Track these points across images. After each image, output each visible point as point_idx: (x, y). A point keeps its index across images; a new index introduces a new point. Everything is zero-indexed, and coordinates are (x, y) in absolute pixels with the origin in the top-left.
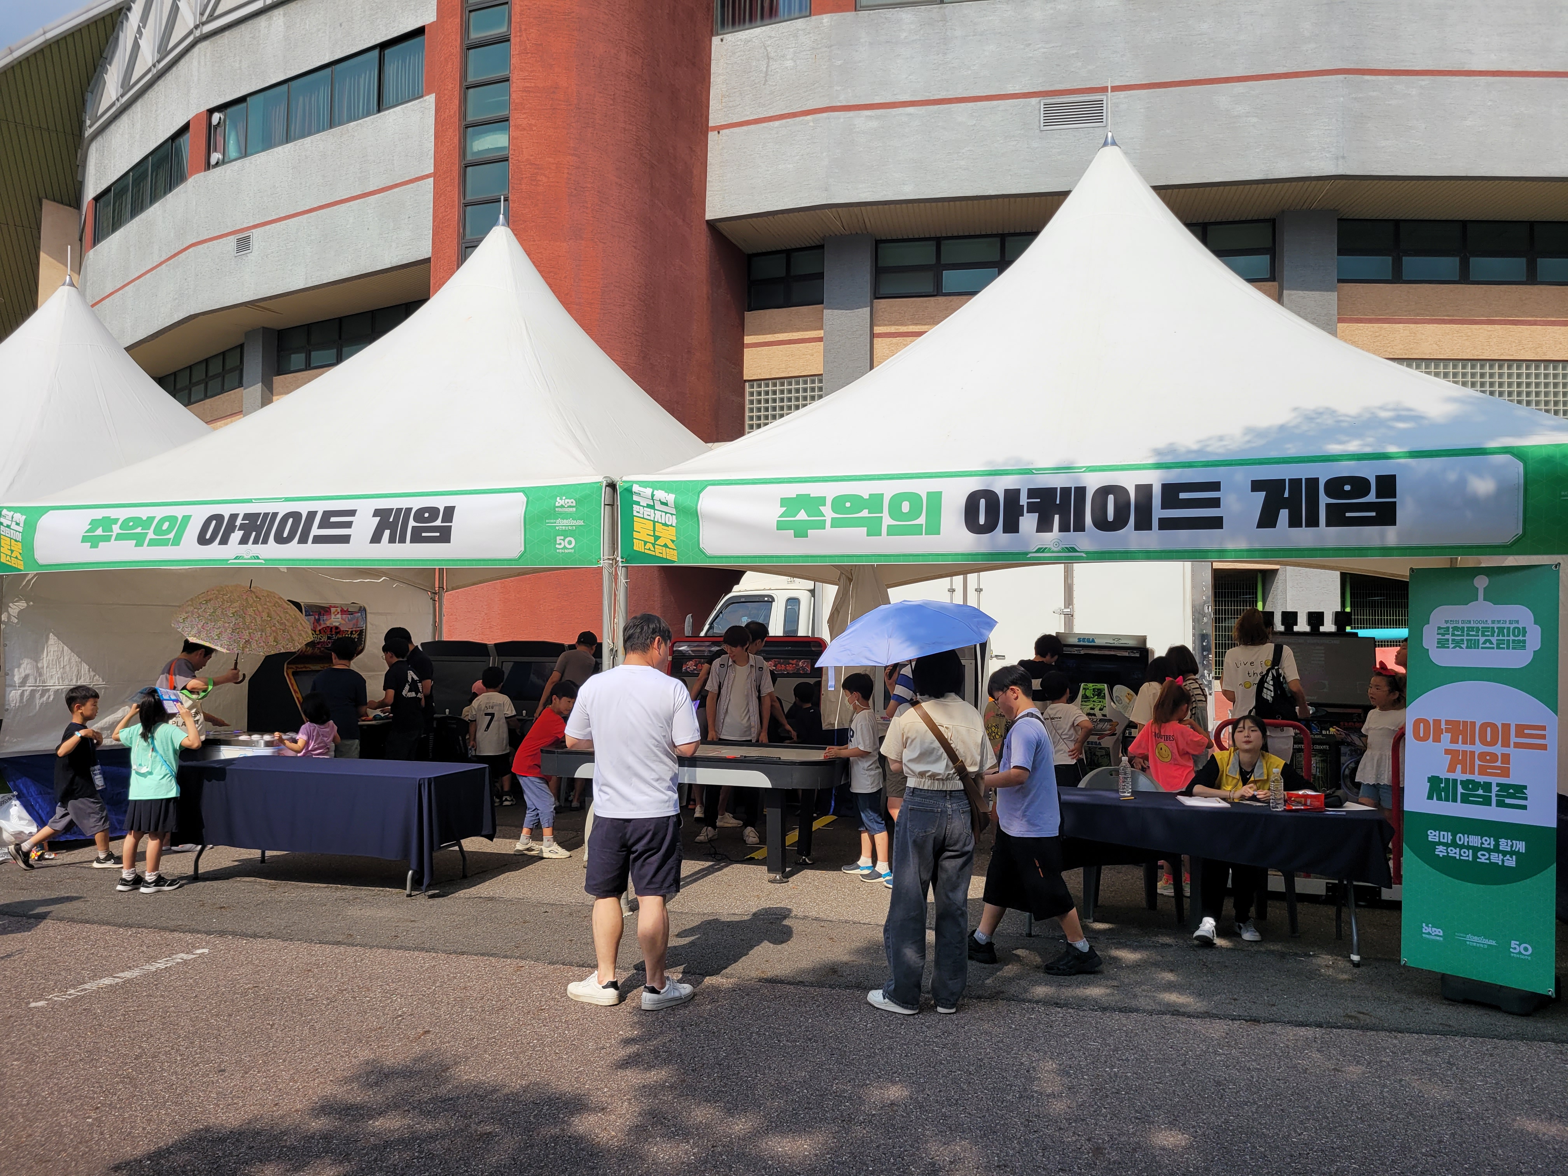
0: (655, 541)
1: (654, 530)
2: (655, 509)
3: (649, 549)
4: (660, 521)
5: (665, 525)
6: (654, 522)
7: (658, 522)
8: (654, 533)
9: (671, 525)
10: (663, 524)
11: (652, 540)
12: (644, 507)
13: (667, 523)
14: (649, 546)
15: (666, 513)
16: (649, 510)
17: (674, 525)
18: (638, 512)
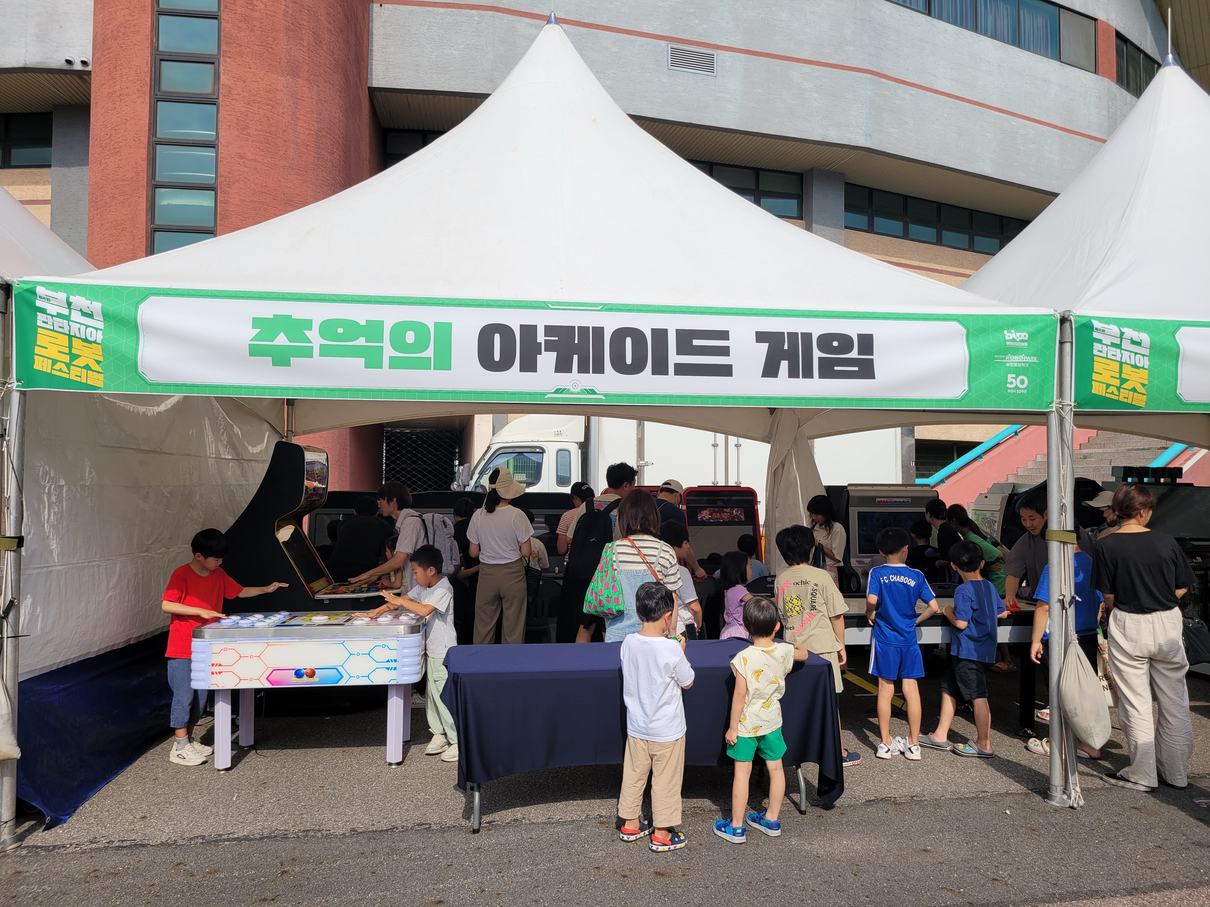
0: (1122, 383)
1: (1121, 372)
2: (1121, 349)
3: (1112, 393)
4: (1128, 362)
5: (1135, 366)
6: (1121, 363)
7: (1126, 363)
8: (1120, 375)
9: (1143, 368)
10: (1132, 366)
11: (1117, 383)
12: (1107, 345)
13: (1138, 364)
14: (1111, 389)
15: (1136, 354)
16: (1114, 349)
17: (1146, 367)
18: (1099, 351)
